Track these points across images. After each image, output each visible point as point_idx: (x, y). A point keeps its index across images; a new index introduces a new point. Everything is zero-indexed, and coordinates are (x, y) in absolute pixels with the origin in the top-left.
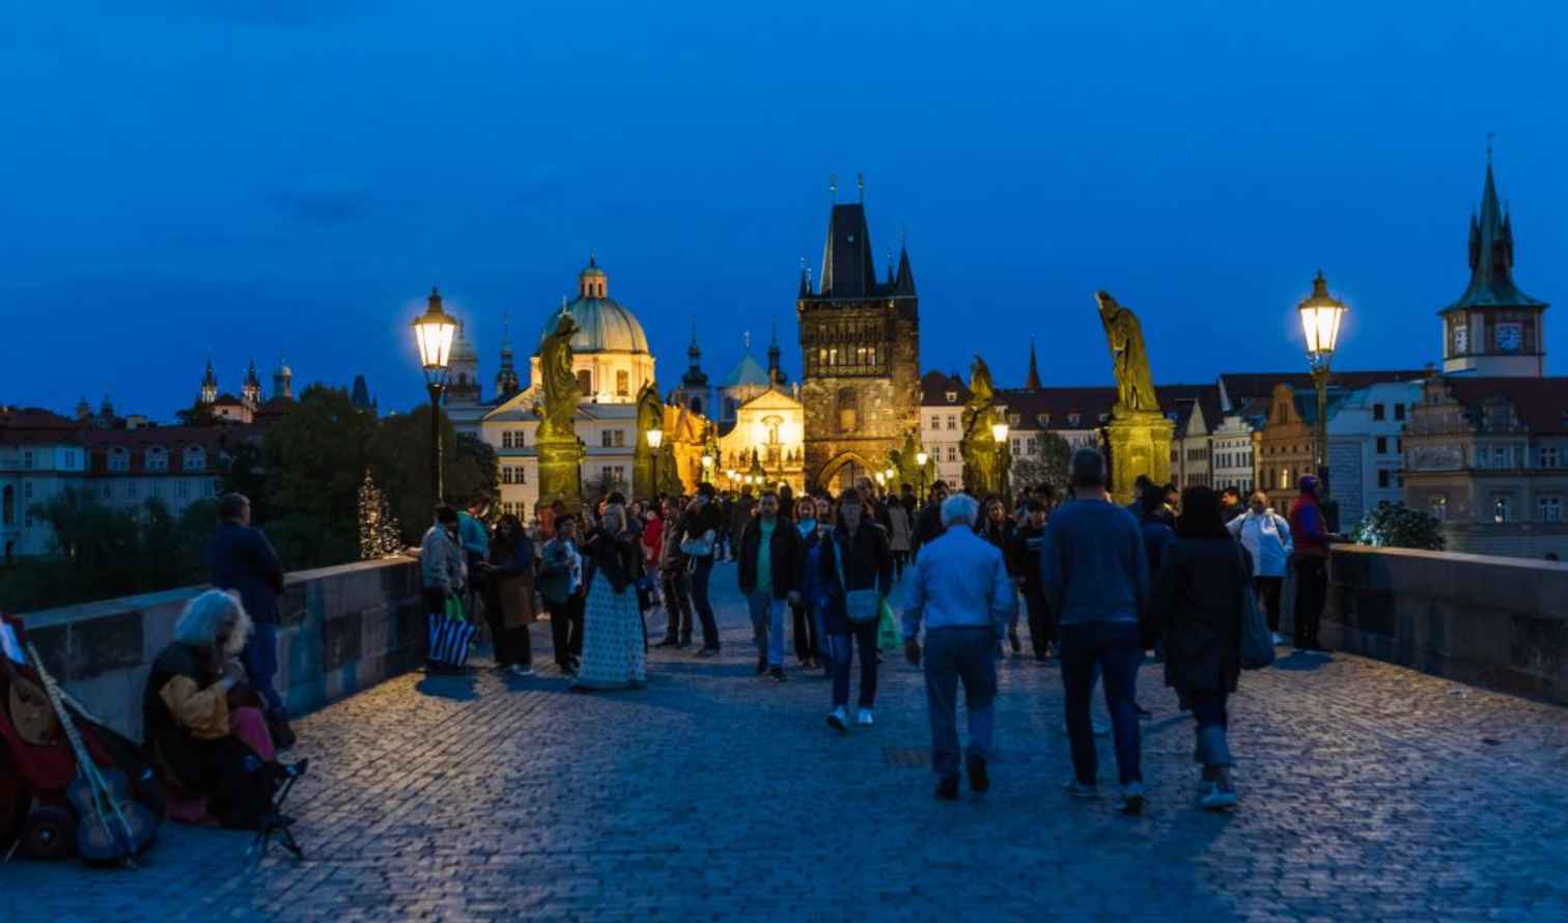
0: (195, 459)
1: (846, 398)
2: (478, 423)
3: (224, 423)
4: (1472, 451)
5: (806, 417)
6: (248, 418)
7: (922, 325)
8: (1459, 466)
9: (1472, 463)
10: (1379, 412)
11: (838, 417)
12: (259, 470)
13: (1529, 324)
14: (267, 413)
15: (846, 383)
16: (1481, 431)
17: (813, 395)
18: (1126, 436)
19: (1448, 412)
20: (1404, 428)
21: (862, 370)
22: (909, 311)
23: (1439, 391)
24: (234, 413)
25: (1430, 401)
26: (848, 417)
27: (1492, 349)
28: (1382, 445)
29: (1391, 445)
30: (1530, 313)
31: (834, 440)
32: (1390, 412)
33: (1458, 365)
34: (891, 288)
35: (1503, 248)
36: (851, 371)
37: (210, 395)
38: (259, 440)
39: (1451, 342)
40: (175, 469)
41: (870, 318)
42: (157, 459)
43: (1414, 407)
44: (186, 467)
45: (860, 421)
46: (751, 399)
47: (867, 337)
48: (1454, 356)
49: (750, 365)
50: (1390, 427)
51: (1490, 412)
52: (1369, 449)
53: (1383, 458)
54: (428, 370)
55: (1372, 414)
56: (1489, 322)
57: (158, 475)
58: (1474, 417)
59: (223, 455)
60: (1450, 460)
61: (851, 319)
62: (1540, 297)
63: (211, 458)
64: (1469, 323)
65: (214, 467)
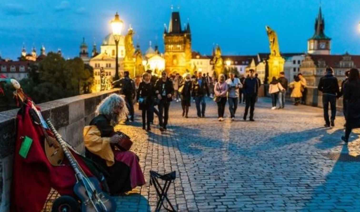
0: (22, 69)
1: (174, 57)
2: (89, 61)
3: (29, 61)
4: (315, 71)
5: (165, 61)
6: (34, 60)
7: (192, 41)
8: (312, 74)
9: (315, 74)
10: (294, 62)
11: (172, 61)
12: (38, 72)
13: (327, 43)
14: (39, 59)
15: (175, 53)
16: (318, 67)
17: (167, 56)
18: (272, 63)
19: (310, 62)
20: (300, 66)
21: (178, 50)
22: (189, 37)
23: (309, 57)
24: (30, 58)
25: (306, 60)
26: (175, 61)
27: (319, 48)
28: (295, 70)
29: (297, 70)
30: (327, 40)
31: (172, 66)
32: (297, 62)
33: (311, 52)
34: (185, 32)
35: (322, 26)
36: (176, 50)
37: (24, 54)
38: (37, 64)
39: (310, 46)
40: (18, 71)
41: (180, 38)
42: (13, 69)
43: (303, 61)
44: (20, 70)
45: (178, 63)
46: (151, 57)
47: (180, 43)
48: (310, 50)
49: (151, 49)
50: (297, 65)
51: (319, 62)
52: (292, 70)
53: (295, 72)
54: (115, 36)
55: (292, 63)
56: (319, 42)
57: (14, 72)
58: (316, 63)
59: (29, 68)
60: (310, 73)
61: (176, 39)
62: (330, 37)
63: (26, 69)
64: (314, 42)
65: (27, 71)
